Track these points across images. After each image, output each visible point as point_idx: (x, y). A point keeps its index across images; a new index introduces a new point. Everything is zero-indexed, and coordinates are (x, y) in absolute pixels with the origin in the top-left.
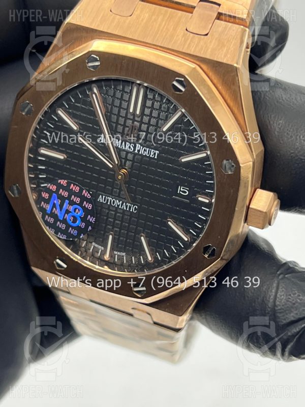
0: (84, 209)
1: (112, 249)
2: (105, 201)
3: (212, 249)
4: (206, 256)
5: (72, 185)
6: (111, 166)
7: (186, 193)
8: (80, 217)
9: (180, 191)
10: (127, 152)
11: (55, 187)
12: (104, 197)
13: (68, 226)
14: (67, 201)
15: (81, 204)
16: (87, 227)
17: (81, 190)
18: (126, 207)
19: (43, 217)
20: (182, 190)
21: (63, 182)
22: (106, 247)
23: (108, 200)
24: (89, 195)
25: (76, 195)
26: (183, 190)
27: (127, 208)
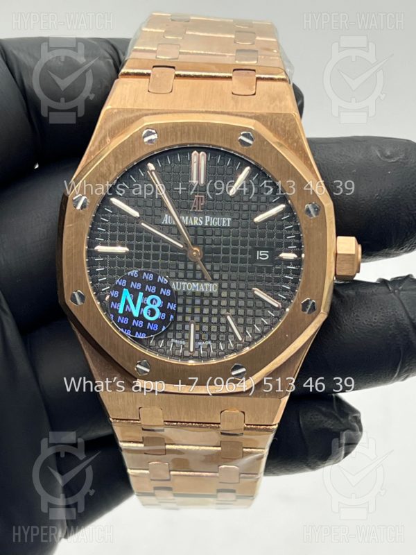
0: (162, 297)
1: (195, 341)
2: (179, 287)
3: (311, 303)
4: (306, 313)
5: (145, 274)
6: (182, 246)
7: (266, 257)
8: (159, 308)
9: (259, 256)
10: (196, 227)
11: (125, 281)
12: (177, 283)
13: (146, 322)
14: (141, 294)
15: (157, 293)
16: (168, 317)
17: (156, 277)
18: (205, 287)
19: (115, 319)
20: (261, 255)
21: (134, 273)
22: (188, 340)
23: (182, 286)
24: (165, 280)
25: (150, 283)
26: (263, 255)
27: (205, 289)
